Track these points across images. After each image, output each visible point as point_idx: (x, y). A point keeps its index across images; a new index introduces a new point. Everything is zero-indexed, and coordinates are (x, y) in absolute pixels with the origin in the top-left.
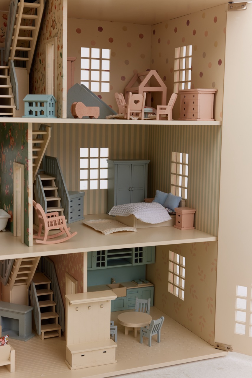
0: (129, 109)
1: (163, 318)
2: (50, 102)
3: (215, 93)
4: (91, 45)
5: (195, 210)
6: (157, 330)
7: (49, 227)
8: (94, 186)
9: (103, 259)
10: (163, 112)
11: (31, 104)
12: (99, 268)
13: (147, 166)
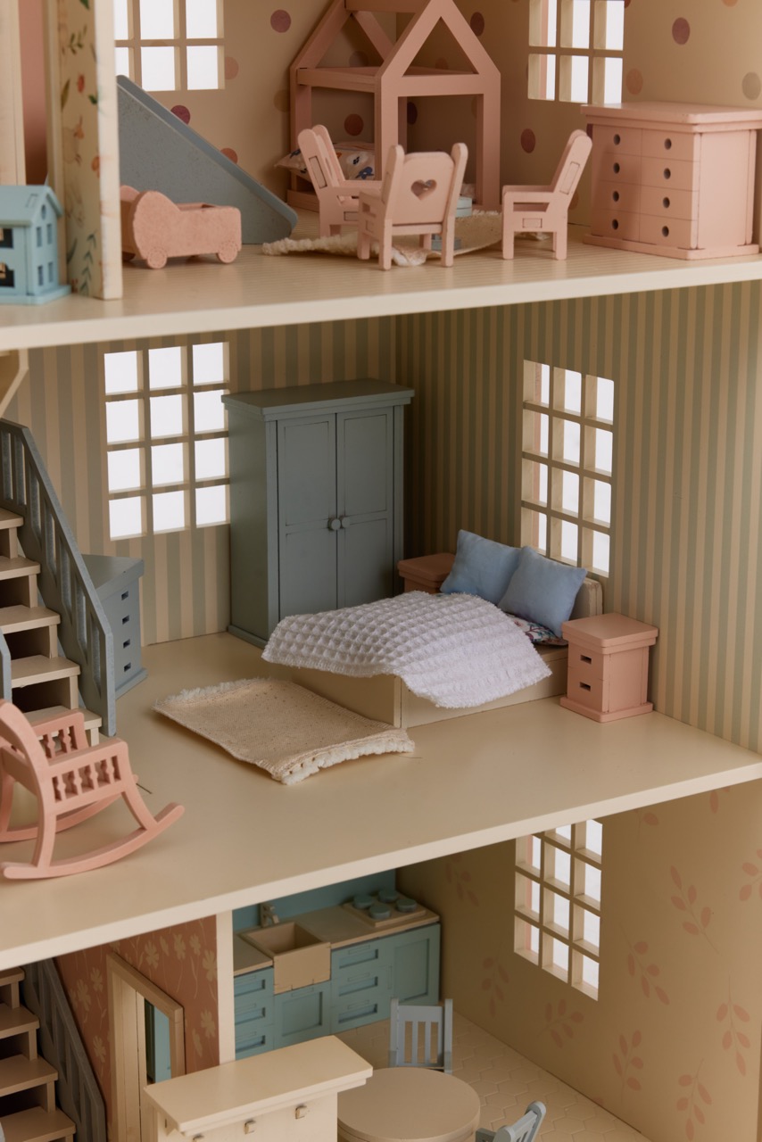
0: (388, 223)
1: (543, 1108)
3: (760, 126)
5: (654, 633)
7: (60, 803)
8: (169, 515)
10: (532, 223)
13: (400, 415)
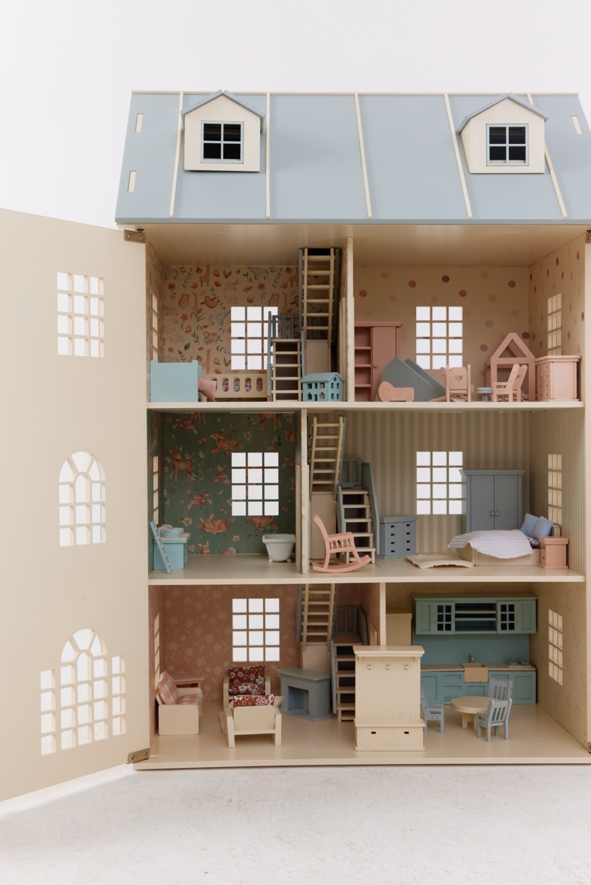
0: (448, 389)
1: (511, 700)
2: (333, 381)
3: (578, 360)
4: (433, 302)
5: (567, 540)
6: (502, 718)
7: (331, 550)
8: (440, 509)
9: (449, 618)
10: (502, 392)
11: (310, 386)
12: (441, 633)
13: (520, 478)
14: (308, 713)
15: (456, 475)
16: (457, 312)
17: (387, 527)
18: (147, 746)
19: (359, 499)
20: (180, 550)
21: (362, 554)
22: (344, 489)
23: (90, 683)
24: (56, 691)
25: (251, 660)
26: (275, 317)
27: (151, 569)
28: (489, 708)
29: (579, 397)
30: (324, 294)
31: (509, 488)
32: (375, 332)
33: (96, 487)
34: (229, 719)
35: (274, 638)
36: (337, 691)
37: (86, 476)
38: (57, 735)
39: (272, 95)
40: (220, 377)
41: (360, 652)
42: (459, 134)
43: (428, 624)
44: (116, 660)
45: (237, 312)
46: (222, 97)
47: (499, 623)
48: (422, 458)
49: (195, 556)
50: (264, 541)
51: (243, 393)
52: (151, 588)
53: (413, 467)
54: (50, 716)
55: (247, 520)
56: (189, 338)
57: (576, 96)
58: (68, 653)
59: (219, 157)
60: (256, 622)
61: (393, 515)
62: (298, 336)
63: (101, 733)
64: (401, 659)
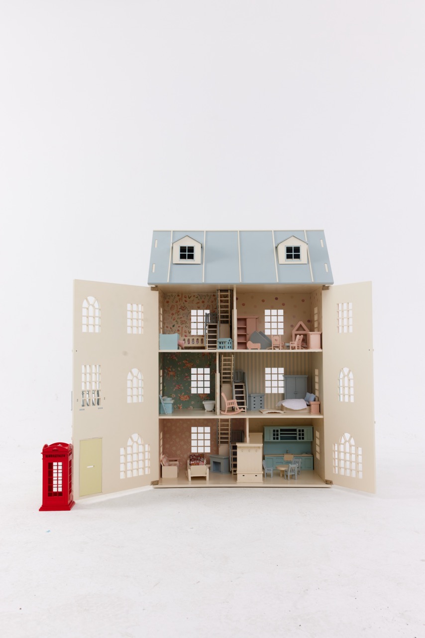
2: (229, 341)
3: (321, 334)
4: (272, 308)
5: (320, 402)
6: (294, 472)
7: (228, 406)
8: (275, 391)
9: (277, 435)
10: (293, 345)
11: (220, 343)
12: (274, 441)
13: (306, 379)
14: (220, 472)
15: (281, 377)
16: (281, 312)
17: (252, 398)
18: (158, 479)
19: (241, 387)
20: (170, 406)
21: (240, 408)
22: (235, 382)
23: (138, 454)
24: (125, 456)
25: (199, 452)
26: (208, 314)
27: (160, 413)
28: (289, 467)
29: (321, 348)
30: (227, 307)
31: (302, 382)
32: (248, 320)
33: (140, 381)
34: (189, 470)
35: (208, 443)
36: (232, 463)
37: (137, 377)
38: (125, 472)
39: (206, 232)
40: (187, 339)
41: (238, 445)
42: (276, 248)
43: (269, 437)
44: (147, 446)
45: (193, 312)
46: (187, 237)
47: (298, 437)
48: (268, 370)
49: (176, 409)
50: (203, 403)
51: (195, 345)
52: (160, 419)
53: (264, 374)
54: (123, 464)
55: (197, 395)
56: (174, 323)
57: (323, 231)
58: (130, 442)
59: (186, 258)
60: (201, 436)
61: (256, 393)
62: (217, 322)
63: (141, 473)
64: (255, 447)
